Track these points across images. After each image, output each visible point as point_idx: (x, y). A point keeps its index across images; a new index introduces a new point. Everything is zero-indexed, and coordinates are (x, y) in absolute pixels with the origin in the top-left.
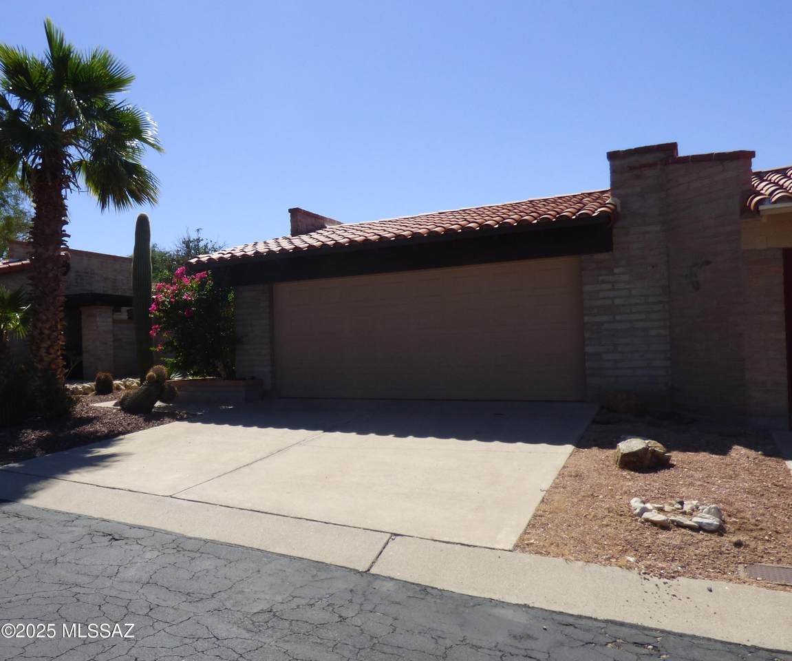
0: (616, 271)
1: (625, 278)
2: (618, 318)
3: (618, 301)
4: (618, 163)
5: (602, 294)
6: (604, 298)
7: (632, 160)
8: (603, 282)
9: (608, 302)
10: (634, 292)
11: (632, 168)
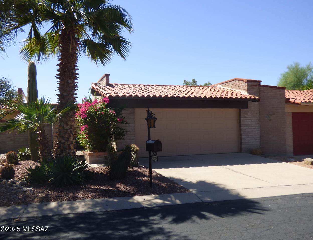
0: (249, 114)
1: (251, 116)
2: (249, 128)
3: (249, 123)
4: (249, 83)
5: (246, 121)
6: (246, 122)
7: (252, 83)
8: (246, 117)
9: (247, 123)
10: (252, 121)
11: (252, 86)
